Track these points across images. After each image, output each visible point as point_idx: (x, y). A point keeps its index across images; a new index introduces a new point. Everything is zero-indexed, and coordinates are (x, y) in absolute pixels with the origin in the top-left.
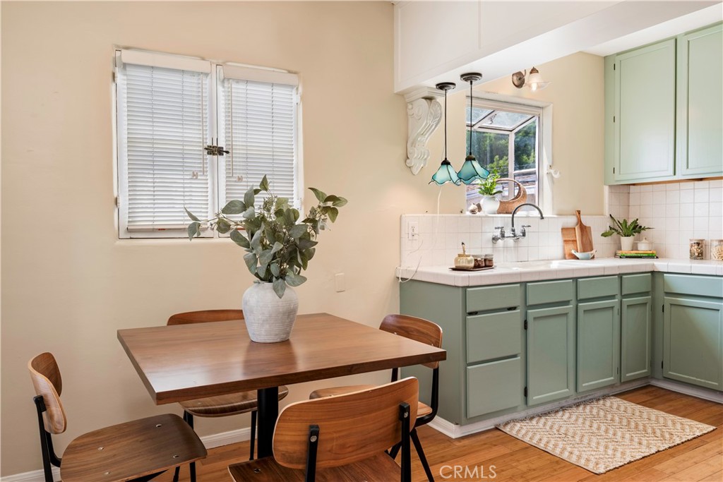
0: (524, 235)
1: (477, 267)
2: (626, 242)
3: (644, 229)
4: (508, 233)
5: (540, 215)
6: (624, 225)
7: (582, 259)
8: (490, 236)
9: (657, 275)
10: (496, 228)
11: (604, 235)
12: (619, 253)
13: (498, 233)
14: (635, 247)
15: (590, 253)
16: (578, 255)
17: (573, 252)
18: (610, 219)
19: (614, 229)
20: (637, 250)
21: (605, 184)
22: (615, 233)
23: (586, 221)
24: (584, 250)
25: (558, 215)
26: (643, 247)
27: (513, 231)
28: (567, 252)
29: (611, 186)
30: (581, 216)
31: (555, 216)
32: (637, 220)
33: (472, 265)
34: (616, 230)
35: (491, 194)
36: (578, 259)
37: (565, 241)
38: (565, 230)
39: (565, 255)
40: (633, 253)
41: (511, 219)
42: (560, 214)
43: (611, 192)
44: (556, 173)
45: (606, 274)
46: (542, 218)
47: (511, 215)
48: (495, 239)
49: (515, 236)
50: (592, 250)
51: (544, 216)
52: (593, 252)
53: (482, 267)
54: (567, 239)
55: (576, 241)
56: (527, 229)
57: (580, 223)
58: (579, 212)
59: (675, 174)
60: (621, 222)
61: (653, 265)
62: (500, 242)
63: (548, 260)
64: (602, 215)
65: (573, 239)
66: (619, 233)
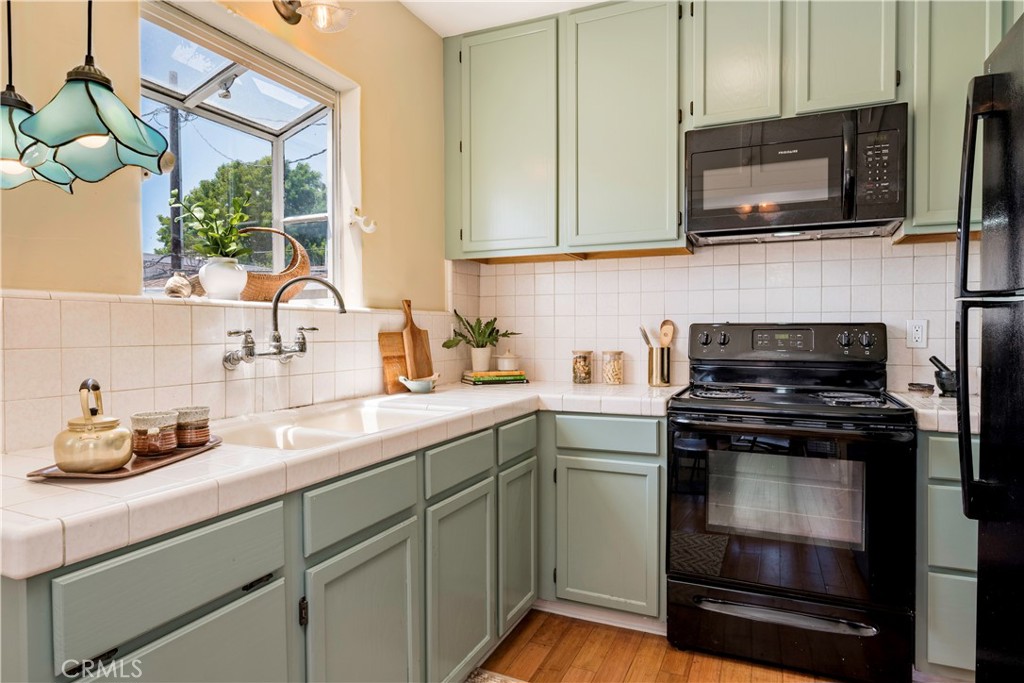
0: (303, 348)
1: (149, 453)
2: (480, 356)
3: (505, 335)
4: (264, 344)
5: (337, 308)
6: (477, 330)
7: (417, 392)
8: (218, 353)
9: (543, 417)
10: (230, 334)
11: (447, 345)
12: (471, 375)
13: (237, 346)
14: (493, 366)
15: (428, 379)
16: (410, 384)
17: (401, 379)
18: (454, 318)
19: (461, 335)
20: (496, 370)
21: (446, 259)
22: (463, 343)
23: (421, 319)
24: (418, 376)
25: (371, 307)
26: (506, 366)
27: (277, 339)
28: (389, 379)
29: (455, 262)
30: (413, 312)
31: (368, 310)
32: (495, 319)
33: (123, 452)
34: (464, 337)
35: (227, 255)
36: (409, 391)
37: (386, 359)
38: (384, 336)
39: (385, 385)
40: (493, 375)
41: (271, 312)
42: (376, 306)
43: (455, 272)
44: (367, 223)
45: (476, 428)
46: (343, 311)
47: (271, 305)
48: (229, 360)
49: (280, 352)
50: (431, 374)
51: (346, 308)
52: (435, 377)
53: (171, 453)
54: (389, 354)
55: (404, 357)
56: (308, 335)
57: (409, 322)
58: (408, 303)
59: (558, 244)
60: (473, 323)
61: (538, 397)
62: (245, 368)
63: (355, 398)
64: (443, 310)
65: (399, 354)
66: (469, 342)
